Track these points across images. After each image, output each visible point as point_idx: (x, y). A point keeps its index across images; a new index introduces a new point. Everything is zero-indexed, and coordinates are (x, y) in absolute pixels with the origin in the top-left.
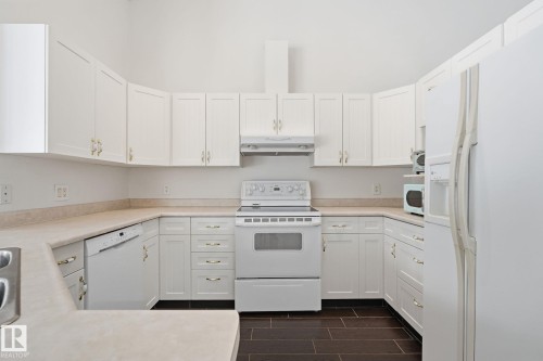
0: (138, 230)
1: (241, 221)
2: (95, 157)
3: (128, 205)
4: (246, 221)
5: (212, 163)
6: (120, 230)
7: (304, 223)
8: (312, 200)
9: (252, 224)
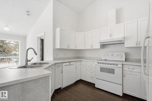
0: (74, 63)
1: (96, 63)
2: (68, 48)
3: (78, 58)
4: (98, 63)
5: (93, 48)
6: (70, 62)
7: (115, 66)
8: (126, 59)
9: (99, 64)
